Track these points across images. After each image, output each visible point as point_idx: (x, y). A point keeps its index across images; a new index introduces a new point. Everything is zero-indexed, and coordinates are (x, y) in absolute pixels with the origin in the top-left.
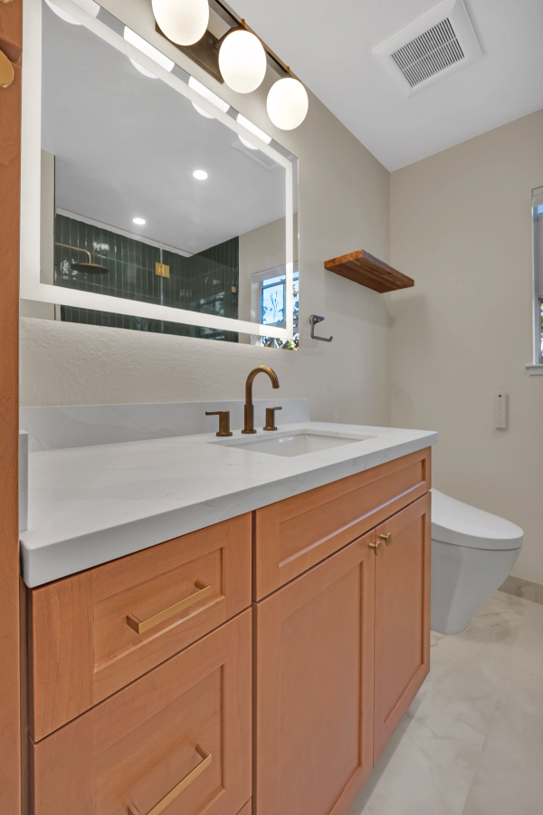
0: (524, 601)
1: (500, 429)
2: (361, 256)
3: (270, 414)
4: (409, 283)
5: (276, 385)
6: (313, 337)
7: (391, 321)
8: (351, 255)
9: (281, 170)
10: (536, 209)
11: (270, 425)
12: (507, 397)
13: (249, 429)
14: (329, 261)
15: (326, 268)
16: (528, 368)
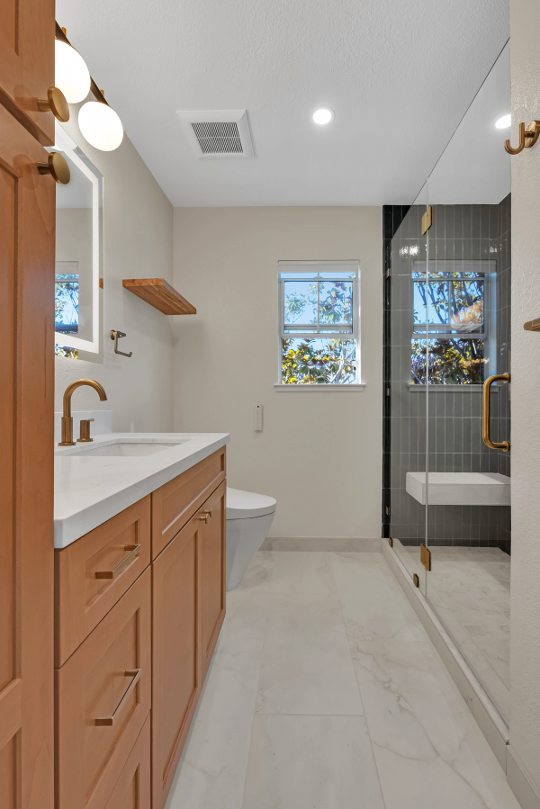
0: (272, 552)
1: (258, 431)
2: (161, 284)
3: (85, 425)
4: (193, 311)
5: (103, 397)
6: (116, 352)
7: (173, 341)
8: (152, 280)
9: (89, 184)
10: (279, 275)
11: (85, 436)
12: (263, 407)
13: (67, 441)
14: (129, 281)
15: (124, 286)
16: (275, 387)
